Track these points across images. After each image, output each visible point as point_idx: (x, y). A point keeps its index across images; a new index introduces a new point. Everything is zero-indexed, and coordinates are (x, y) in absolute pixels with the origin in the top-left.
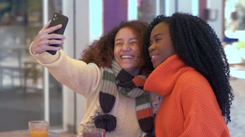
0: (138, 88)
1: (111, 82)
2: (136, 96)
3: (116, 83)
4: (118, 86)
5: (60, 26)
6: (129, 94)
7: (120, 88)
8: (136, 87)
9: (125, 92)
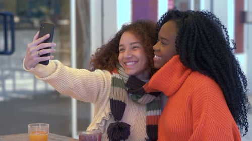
0: (148, 95)
1: (122, 89)
2: (147, 102)
3: (126, 90)
4: (128, 92)
5: (48, 35)
6: (140, 101)
7: (131, 94)
8: (146, 94)
9: (135, 99)
